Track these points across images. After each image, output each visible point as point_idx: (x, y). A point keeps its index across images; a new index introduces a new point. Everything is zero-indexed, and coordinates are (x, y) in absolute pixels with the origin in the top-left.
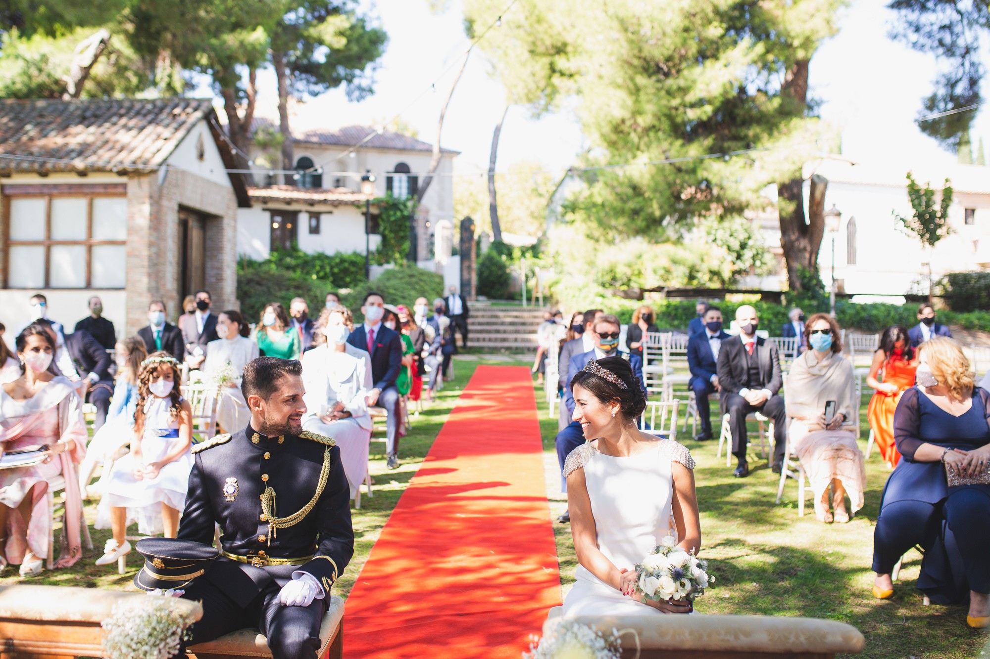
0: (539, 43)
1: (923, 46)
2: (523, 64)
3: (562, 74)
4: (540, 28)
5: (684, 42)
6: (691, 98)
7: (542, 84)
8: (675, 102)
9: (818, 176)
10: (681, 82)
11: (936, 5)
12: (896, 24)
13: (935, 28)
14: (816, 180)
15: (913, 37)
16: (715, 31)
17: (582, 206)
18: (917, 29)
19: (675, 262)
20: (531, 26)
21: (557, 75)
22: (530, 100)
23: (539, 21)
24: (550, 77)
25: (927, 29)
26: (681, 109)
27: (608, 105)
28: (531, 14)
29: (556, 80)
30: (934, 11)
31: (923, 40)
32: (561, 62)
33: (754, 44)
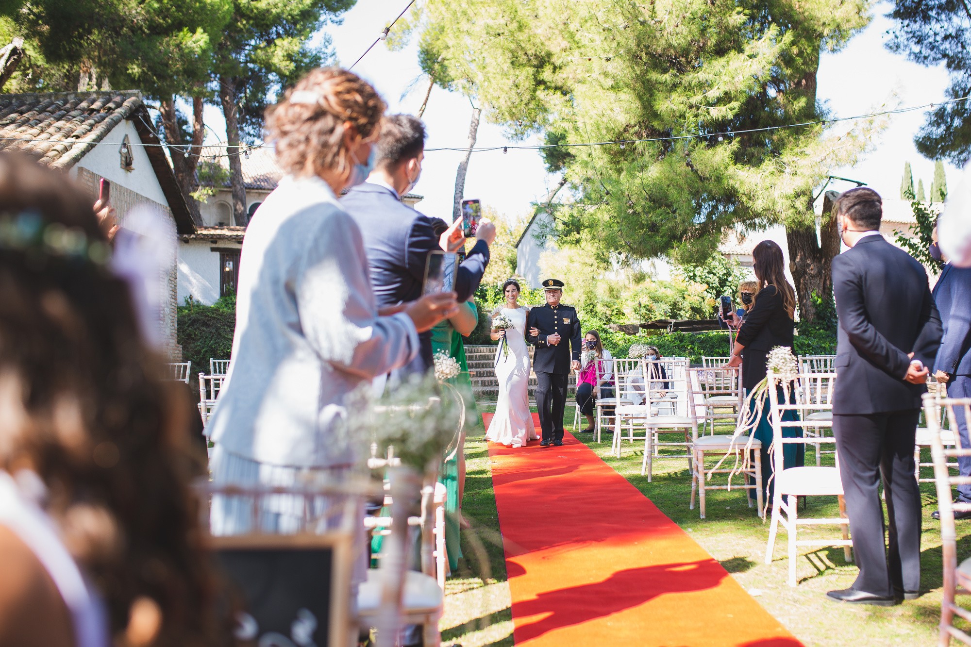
0: (520, 53)
1: (925, 58)
2: (505, 75)
3: (547, 88)
4: (521, 36)
5: (703, 31)
6: (713, 94)
7: (526, 97)
8: (696, 99)
9: (832, 193)
10: (702, 76)
11: (938, 14)
12: (898, 33)
13: (938, 38)
14: (831, 198)
15: (916, 49)
16: (736, 18)
17: (586, 224)
18: (920, 41)
19: (656, 300)
20: (512, 34)
21: (542, 87)
22: (512, 115)
23: (520, 28)
24: (535, 91)
25: (931, 40)
26: (703, 108)
27: (612, 110)
28: (512, 19)
29: (541, 94)
30: (937, 20)
31: (926, 52)
32: (546, 74)
33: (781, 34)
